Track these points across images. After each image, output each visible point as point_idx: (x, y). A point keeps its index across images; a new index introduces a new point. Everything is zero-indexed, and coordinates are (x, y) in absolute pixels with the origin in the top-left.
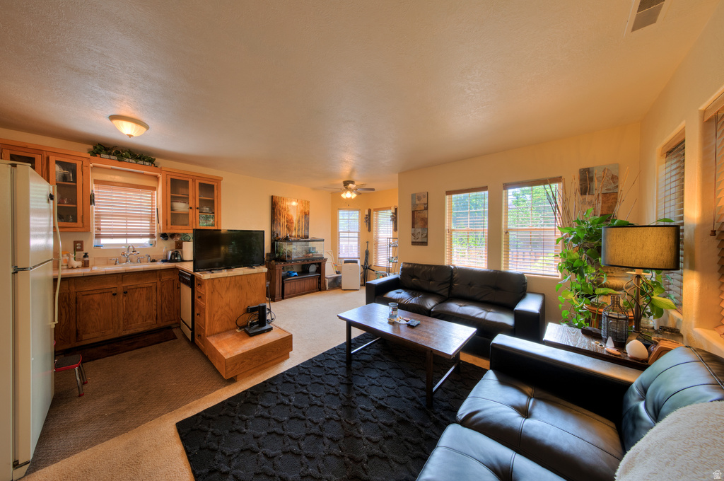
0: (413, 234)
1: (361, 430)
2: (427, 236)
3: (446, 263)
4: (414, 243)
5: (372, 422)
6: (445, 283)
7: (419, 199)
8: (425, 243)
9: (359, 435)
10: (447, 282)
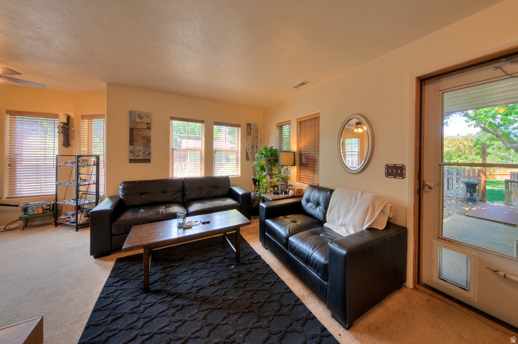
0: (131, 152)
1: (231, 298)
2: (149, 154)
3: (170, 177)
4: (131, 161)
5: (229, 291)
6: (178, 192)
7: (140, 117)
8: (148, 161)
9: (234, 301)
10: (180, 191)
